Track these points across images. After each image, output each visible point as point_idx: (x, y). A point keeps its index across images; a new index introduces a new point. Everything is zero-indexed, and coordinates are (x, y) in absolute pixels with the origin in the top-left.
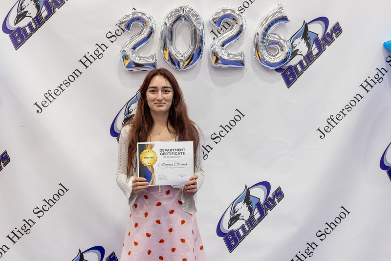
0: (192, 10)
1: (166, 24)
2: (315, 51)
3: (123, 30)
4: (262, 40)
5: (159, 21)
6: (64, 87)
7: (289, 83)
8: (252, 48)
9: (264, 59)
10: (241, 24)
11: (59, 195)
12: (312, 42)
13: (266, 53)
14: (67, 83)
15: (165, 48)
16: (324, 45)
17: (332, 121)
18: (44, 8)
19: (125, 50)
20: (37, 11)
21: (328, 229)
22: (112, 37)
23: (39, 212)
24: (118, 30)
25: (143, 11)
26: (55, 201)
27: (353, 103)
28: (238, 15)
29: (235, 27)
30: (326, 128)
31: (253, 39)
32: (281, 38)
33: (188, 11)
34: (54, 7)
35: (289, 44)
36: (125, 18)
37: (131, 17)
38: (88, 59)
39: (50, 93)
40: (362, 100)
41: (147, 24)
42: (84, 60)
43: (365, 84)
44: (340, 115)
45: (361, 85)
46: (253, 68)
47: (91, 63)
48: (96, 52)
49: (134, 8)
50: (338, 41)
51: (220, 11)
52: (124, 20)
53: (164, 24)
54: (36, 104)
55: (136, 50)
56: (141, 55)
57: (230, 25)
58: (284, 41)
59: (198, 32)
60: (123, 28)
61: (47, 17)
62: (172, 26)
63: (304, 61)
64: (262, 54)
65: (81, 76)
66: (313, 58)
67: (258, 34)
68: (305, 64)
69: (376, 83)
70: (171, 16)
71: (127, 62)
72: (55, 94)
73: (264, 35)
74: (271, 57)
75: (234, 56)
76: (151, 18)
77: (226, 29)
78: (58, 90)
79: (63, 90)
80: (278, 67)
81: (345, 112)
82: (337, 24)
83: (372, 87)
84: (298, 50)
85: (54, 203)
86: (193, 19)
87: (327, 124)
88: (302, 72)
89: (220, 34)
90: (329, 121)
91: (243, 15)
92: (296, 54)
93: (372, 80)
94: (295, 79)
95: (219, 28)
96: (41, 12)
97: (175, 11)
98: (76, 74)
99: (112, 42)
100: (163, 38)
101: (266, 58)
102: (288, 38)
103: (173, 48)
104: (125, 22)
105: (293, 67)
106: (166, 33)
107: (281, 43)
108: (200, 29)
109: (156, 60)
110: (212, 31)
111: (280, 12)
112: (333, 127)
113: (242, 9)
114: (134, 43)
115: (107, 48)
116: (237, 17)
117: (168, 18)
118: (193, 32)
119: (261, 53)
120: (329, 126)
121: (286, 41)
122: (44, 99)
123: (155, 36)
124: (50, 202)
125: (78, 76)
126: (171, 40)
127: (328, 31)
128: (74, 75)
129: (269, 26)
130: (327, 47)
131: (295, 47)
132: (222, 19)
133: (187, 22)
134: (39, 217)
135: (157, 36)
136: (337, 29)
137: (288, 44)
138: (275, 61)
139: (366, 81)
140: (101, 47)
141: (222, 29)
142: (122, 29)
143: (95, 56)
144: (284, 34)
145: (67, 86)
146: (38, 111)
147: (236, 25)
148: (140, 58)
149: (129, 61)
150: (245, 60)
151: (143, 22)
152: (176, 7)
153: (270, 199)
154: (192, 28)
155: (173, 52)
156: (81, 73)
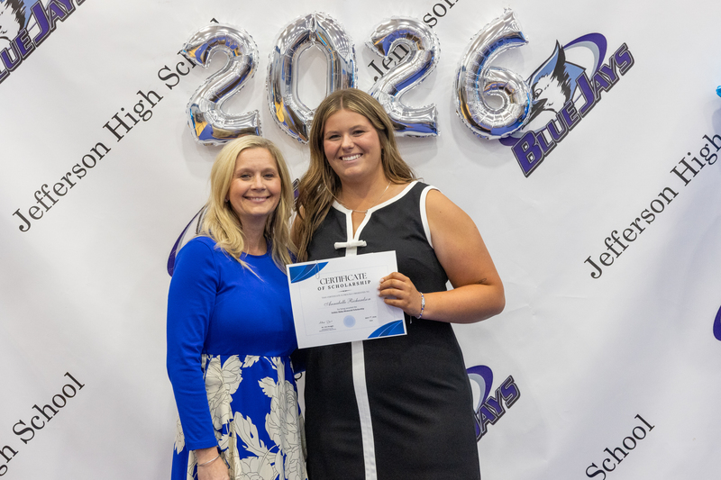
0: (331, 21)
1: (278, 50)
2: (580, 102)
3: (192, 63)
4: (472, 81)
5: (265, 45)
6: (73, 178)
7: (528, 168)
8: (452, 96)
9: (477, 119)
10: (430, 48)
11: (64, 396)
12: (573, 84)
13: (481, 107)
14: (81, 170)
15: (277, 98)
16: (597, 89)
17: (616, 243)
18: (33, 20)
19: (197, 103)
20: (18, 25)
21: (609, 460)
22: (170, 76)
23: (25, 431)
24: (183, 64)
25: (232, 24)
26: (56, 409)
27: (657, 206)
28: (425, 31)
29: (417, 55)
30: (604, 257)
31: (454, 80)
32: (510, 77)
33: (323, 23)
34: (52, 18)
35: (528, 89)
36: (196, 40)
37: (208, 36)
38: (122, 123)
39: (46, 190)
40: (675, 201)
41: (241, 51)
42: (114, 123)
43: (681, 168)
44: (632, 231)
45: (674, 170)
46: (455, 137)
47: (129, 129)
48: (139, 109)
49: (214, 20)
50: (625, 82)
51: (388, 22)
52: (193, 44)
53: (274, 50)
54: (17, 213)
55: (220, 102)
56: (229, 113)
57: (407, 52)
58: (518, 82)
59: (343, 66)
60: (193, 59)
61: (40, 39)
62: (292, 55)
63: (557, 123)
64: (473, 108)
65: (107, 156)
66: (576, 115)
67: (464, 69)
68: (560, 129)
69: (702, 166)
70: (289, 34)
71: (201, 128)
72: (57, 192)
73: (477, 70)
74: (492, 115)
75: (417, 113)
76: (249, 39)
77: (401, 59)
78: (62, 185)
79: (72, 185)
80: (504, 135)
81: (642, 224)
82: (624, 47)
83: (695, 173)
84: (546, 100)
85: (56, 412)
86: (333, 39)
87: (605, 249)
88: (554, 145)
89: (388, 69)
90: (609, 243)
91: (433, 31)
92: (542, 109)
93: (695, 159)
94: (539, 159)
95: (386, 58)
96: (28, 29)
97: (297, 25)
98: (99, 151)
99: (170, 87)
100: (273, 79)
101: (480, 116)
102: (525, 76)
103: (294, 99)
104: (197, 46)
105: (536, 135)
106: (280, 68)
107: (511, 87)
108: (348, 59)
109: (259, 122)
110: (372, 64)
111: (507, 24)
112: (618, 255)
113: (431, 19)
114: (214, 89)
115: (160, 99)
116: (422, 35)
117: (283, 38)
118: (334, 65)
119: (470, 106)
120: (610, 252)
121: (521, 83)
122: (35, 202)
123: (256, 74)
124: (47, 411)
125: (101, 157)
126: (289, 81)
127: (606, 61)
128: (93, 154)
129: (487, 53)
130: (603, 93)
131: (538, 95)
132: (392, 40)
133: (320, 45)
134: (25, 441)
135: (261, 75)
136: (624, 58)
137: (525, 88)
138: (499, 124)
139: (683, 161)
140: (147, 98)
141: (391, 59)
142: (189, 60)
143: (136, 116)
144: (516, 68)
145: (80, 177)
146: (21, 227)
147: (419, 52)
148: (228, 118)
149: (205, 125)
150: (438, 122)
151: (233, 47)
152: (298, 17)
153: (491, 400)
154: (331, 57)
155: (294, 107)
156: (108, 150)
